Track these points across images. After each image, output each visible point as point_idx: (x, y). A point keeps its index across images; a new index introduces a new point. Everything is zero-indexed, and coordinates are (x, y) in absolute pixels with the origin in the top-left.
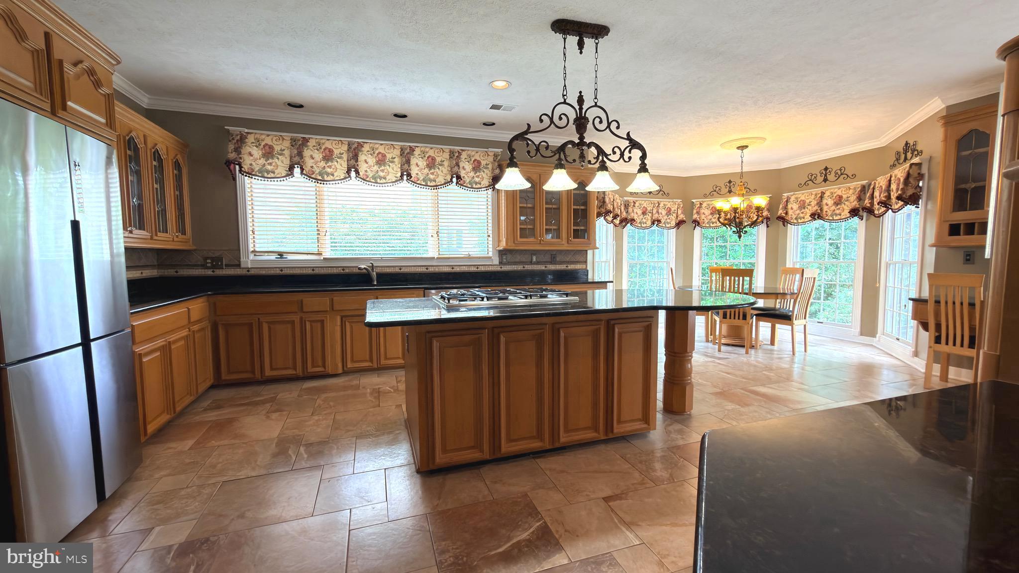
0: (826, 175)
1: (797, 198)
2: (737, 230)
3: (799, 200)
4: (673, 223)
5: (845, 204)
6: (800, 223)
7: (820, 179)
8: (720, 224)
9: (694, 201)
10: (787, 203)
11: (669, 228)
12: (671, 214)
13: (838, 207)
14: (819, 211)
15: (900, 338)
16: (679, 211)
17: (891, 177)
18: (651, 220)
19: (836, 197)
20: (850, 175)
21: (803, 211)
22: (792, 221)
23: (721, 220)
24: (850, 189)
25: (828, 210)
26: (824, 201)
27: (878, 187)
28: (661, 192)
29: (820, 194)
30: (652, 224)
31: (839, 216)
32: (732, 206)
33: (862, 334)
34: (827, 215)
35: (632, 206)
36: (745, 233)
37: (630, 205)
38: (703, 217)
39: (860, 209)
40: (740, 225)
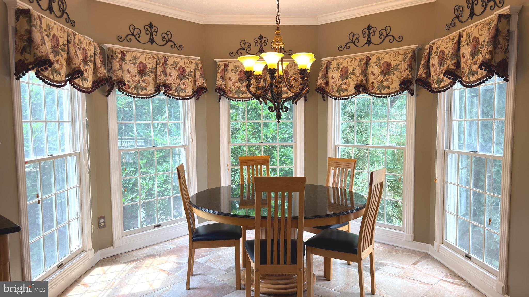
0: (369, 36)
1: (338, 64)
2: (275, 105)
3: (341, 67)
4: (189, 91)
5: (394, 74)
6: (343, 96)
7: (363, 41)
8: (250, 95)
9: (217, 60)
10: (327, 71)
11: (185, 98)
12: (185, 76)
13: (385, 78)
14: (365, 82)
15: (471, 255)
16: (196, 74)
17: (460, 36)
18: (155, 84)
19: (383, 64)
20: (397, 37)
21: (345, 81)
22: (333, 94)
23: (252, 89)
24: (399, 54)
25: (375, 81)
26: (370, 70)
27: (435, 52)
28: (170, 43)
29: (365, 60)
30: (156, 91)
31: (387, 90)
32: (266, 66)
33: (415, 238)
34: (373, 88)
35: (118, 59)
36: (285, 111)
37: (115, 56)
38: (230, 84)
39: (414, 82)
40: (278, 98)
